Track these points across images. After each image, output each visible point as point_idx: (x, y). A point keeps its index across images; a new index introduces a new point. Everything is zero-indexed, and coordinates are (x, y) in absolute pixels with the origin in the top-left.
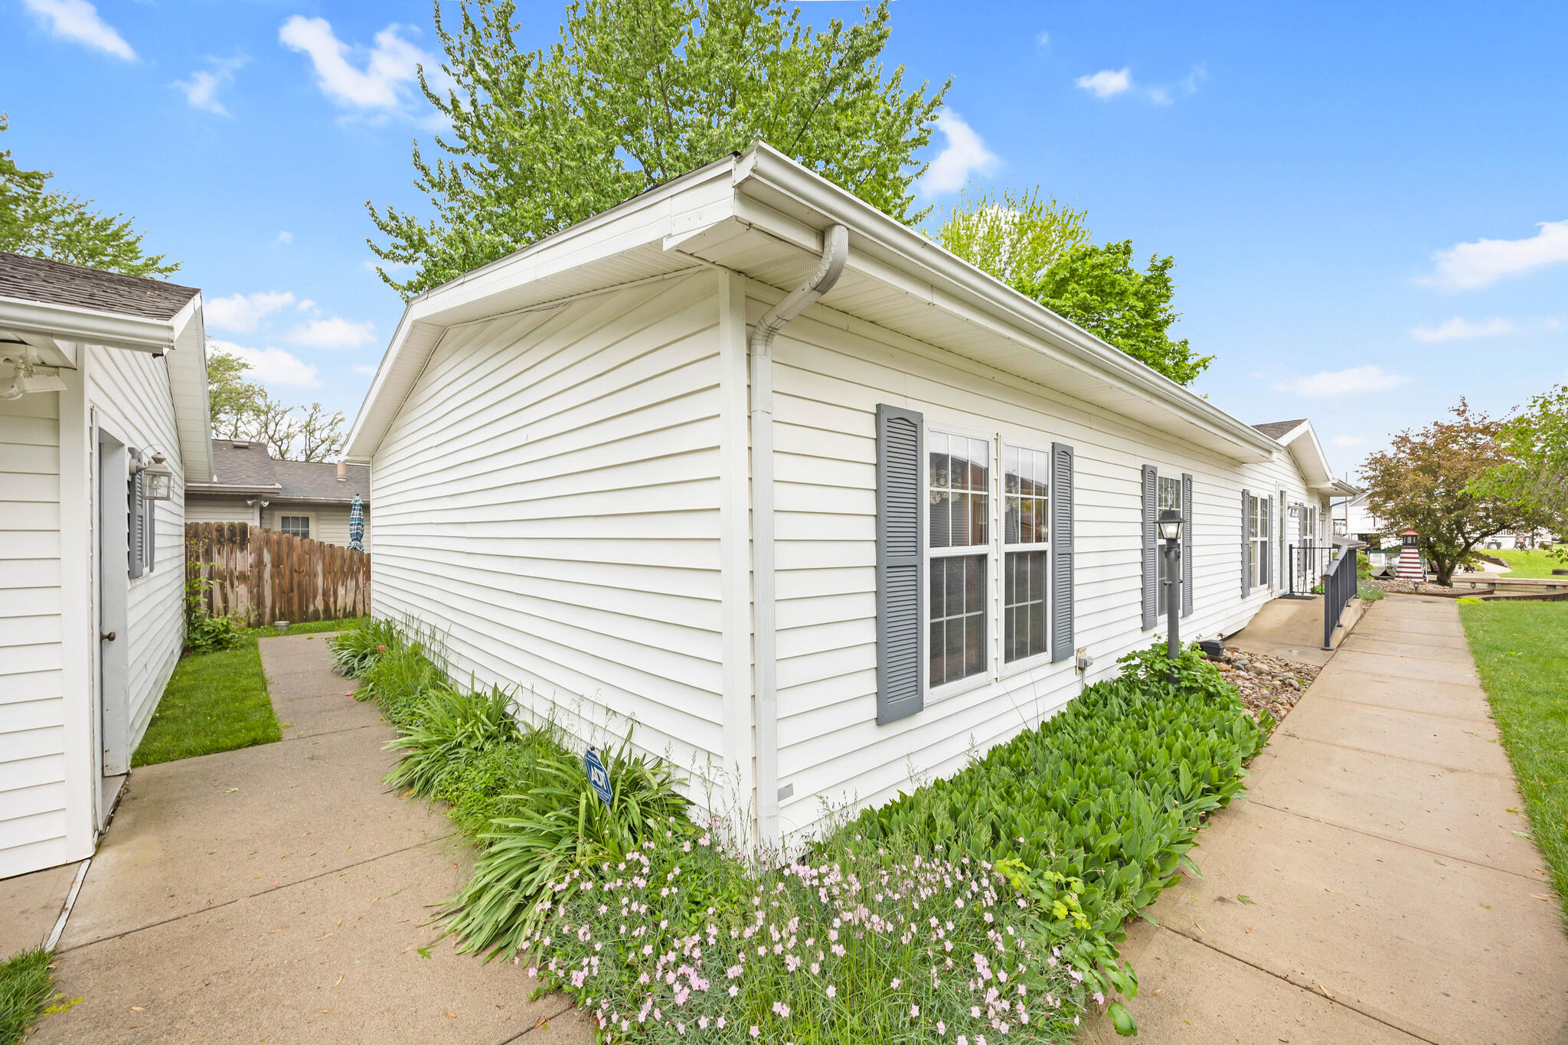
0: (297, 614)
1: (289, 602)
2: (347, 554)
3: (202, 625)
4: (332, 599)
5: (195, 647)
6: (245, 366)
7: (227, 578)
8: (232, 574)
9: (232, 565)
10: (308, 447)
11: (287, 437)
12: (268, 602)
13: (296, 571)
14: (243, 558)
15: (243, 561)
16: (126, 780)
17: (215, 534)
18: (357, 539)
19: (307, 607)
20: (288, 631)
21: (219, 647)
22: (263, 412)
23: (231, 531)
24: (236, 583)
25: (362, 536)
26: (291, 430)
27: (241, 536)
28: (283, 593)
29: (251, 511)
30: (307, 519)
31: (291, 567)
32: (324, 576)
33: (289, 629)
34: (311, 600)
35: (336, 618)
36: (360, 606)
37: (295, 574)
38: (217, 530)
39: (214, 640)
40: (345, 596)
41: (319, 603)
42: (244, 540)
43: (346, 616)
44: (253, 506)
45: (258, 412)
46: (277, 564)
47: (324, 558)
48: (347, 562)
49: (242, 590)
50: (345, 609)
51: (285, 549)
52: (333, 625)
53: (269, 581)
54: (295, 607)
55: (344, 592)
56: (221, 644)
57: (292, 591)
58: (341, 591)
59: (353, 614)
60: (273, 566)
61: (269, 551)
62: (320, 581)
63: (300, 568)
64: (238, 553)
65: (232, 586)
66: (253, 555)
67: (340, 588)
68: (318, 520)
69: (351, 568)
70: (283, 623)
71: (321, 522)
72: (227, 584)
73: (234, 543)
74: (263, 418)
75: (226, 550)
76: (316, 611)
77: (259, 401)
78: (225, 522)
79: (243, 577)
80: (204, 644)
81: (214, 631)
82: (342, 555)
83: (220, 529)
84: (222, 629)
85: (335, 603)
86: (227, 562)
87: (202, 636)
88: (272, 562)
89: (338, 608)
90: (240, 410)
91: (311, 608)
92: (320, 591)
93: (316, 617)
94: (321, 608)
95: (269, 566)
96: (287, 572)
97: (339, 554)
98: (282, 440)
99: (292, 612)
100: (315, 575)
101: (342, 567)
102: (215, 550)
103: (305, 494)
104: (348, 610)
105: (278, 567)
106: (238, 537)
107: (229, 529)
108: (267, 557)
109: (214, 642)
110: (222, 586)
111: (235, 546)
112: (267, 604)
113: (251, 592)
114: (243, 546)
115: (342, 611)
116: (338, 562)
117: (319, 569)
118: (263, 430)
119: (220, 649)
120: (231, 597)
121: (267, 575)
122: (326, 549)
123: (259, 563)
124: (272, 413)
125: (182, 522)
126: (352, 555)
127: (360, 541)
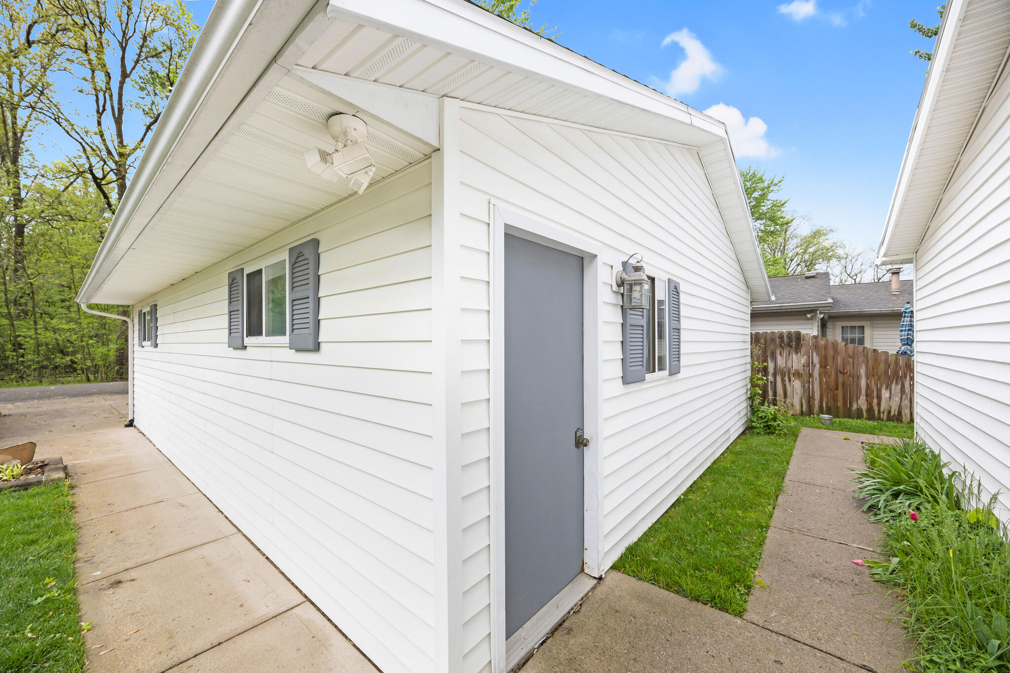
0: (841, 410)
1: (835, 398)
2: (892, 360)
3: (758, 410)
4: (875, 401)
5: (753, 428)
6: (831, 231)
7: (785, 374)
8: (789, 371)
9: (789, 364)
10: (876, 277)
11: (860, 272)
12: (817, 396)
13: (840, 372)
14: (798, 359)
15: (797, 361)
16: (594, 588)
17: (778, 340)
18: (907, 344)
19: (851, 405)
20: (831, 426)
21: (768, 431)
22: (843, 258)
23: (789, 338)
24: (792, 379)
25: (913, 341)
26: (863, 267)
27: (796, 342)
28: (830, 390)
29: (810, 322)
30: (863, 327)
31: (837, 368)
32: (867, 378)
33: (832, 423)
34: (855, 399)
35: (879, 419)
36: (906, 412)
37: (840, 375)
38: (780, 338)
39: (765, 424)
40: (889, 399)
41: (862, 403)
42: (798, 345)
43: (890, 418)
44: (811, 319)
45: (839, 258)
46: (823, 366)
47: (868, 362)
48: (892, 367)
49: (797, 384)
50: (889, 412)
51: (831, 352)
52: (875, 428)
53: (818, 379)
54: (840, 404)
55: (888, 395)
56: (770, 429)
57: (837, 389)
58: (885, 394)
59: (898, 418)
60: (821, 367)
61: (818, 354)
62: (863, 383)
63: (844, 369)
64: (794, 356)
65: (790, 381)
66: (805, 357)
67: (883, 391)
68: (872, 327)
69: (895, 373)
70: (826, 416)
71: (875, 329)
72: (786, 378)
73: (791, 347)
74: (843, 262)
75: (785, 352)
76: (859, 410)
77: (840, 252)
78: (784, 331)
79: (798, 374)
80: (758, 426)
81: (766, 416)
82: (887, 360)
83: (781, 336)
84: (771, 417)
85: (879, 404)
86: (786, 361)
87: (757, 420)
88: (820, 363)
89: (882, 410)
90: (829, 259)
91: (855, 406)
92: (863, 391)
93: (859, 415)
94: (864, 407)
95: (818, 366)
96: (833, 373)
97: (883, 358)
98: (856, 275)
99: (837, 407)
100: (859, 377)
101: (886, 372)
102: (778, 352)
103: (860, 307)
104: (892, 414)
105: (825, 368)
106: (795, 342)
107: (787, 336)
108: (816, 360)
109: (766, 426)
110: (783, 381)
111: (792, 350)
112: (816, 398)
113: (804, 386)
114: (797, 350)
115: (886, 413)
116: (882, 366)
117: (863, 371)
118: (844, 270)
119: (769, 433)
120: (789, 388)
121: (816, 374)
122: (870, 353)
123: (809, 364)
124: (850, 258)
125: (748, 332)
126: (897, 359)
127: (911, 346)
